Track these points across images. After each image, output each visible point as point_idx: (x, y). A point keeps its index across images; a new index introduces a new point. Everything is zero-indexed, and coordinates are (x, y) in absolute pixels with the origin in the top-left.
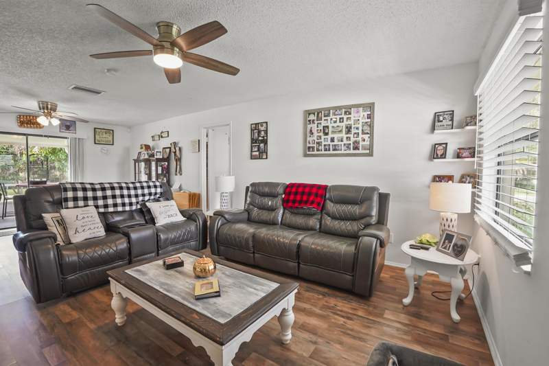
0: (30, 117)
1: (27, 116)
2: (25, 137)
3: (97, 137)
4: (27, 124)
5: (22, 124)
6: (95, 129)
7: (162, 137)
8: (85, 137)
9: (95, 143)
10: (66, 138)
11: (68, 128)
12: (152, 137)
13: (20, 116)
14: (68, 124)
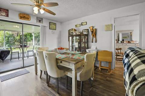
0: (25, 14)
1: (23, 14)
2: (22, 25)
3: (51, 26)
4: (23, 18)
5: (21, 18)
6: (50, 22)
7: (82, 25)
8: (46, 26)
9: (50, 29)
10: (39, 26)
11: (40, 21)
12: (76, 25)
13: (20, 14)
14: (40, 19)
